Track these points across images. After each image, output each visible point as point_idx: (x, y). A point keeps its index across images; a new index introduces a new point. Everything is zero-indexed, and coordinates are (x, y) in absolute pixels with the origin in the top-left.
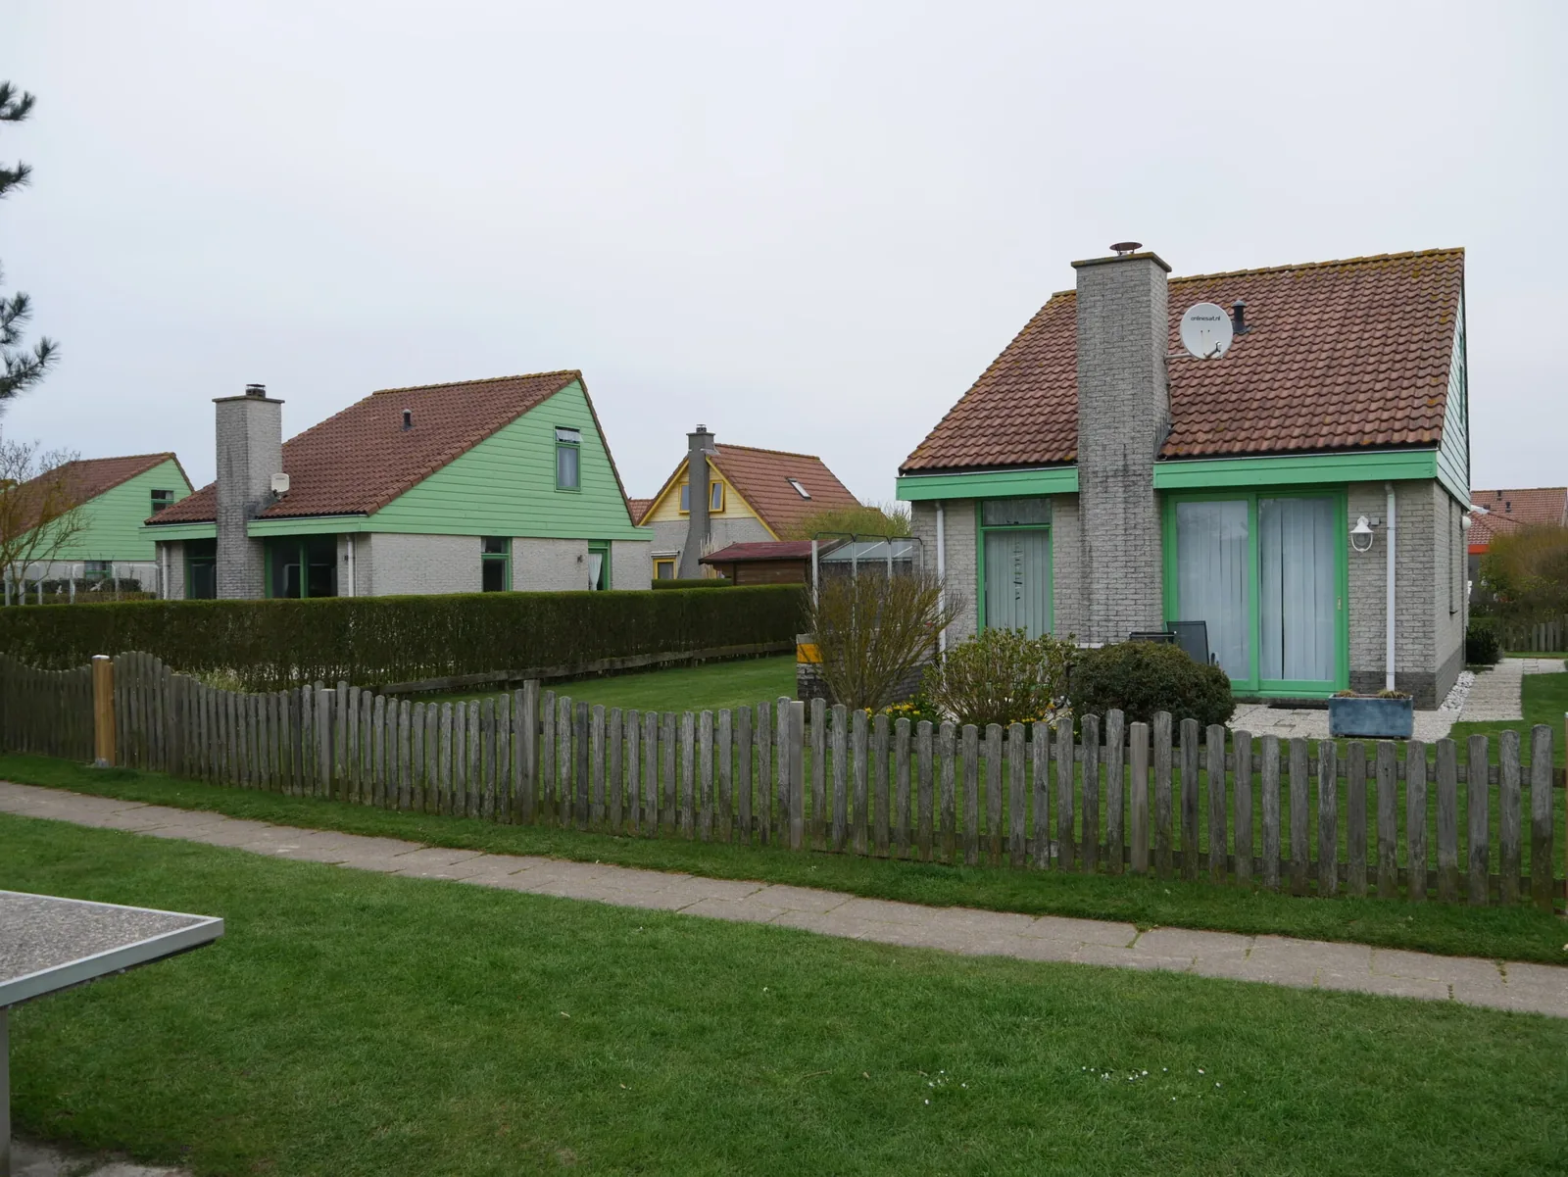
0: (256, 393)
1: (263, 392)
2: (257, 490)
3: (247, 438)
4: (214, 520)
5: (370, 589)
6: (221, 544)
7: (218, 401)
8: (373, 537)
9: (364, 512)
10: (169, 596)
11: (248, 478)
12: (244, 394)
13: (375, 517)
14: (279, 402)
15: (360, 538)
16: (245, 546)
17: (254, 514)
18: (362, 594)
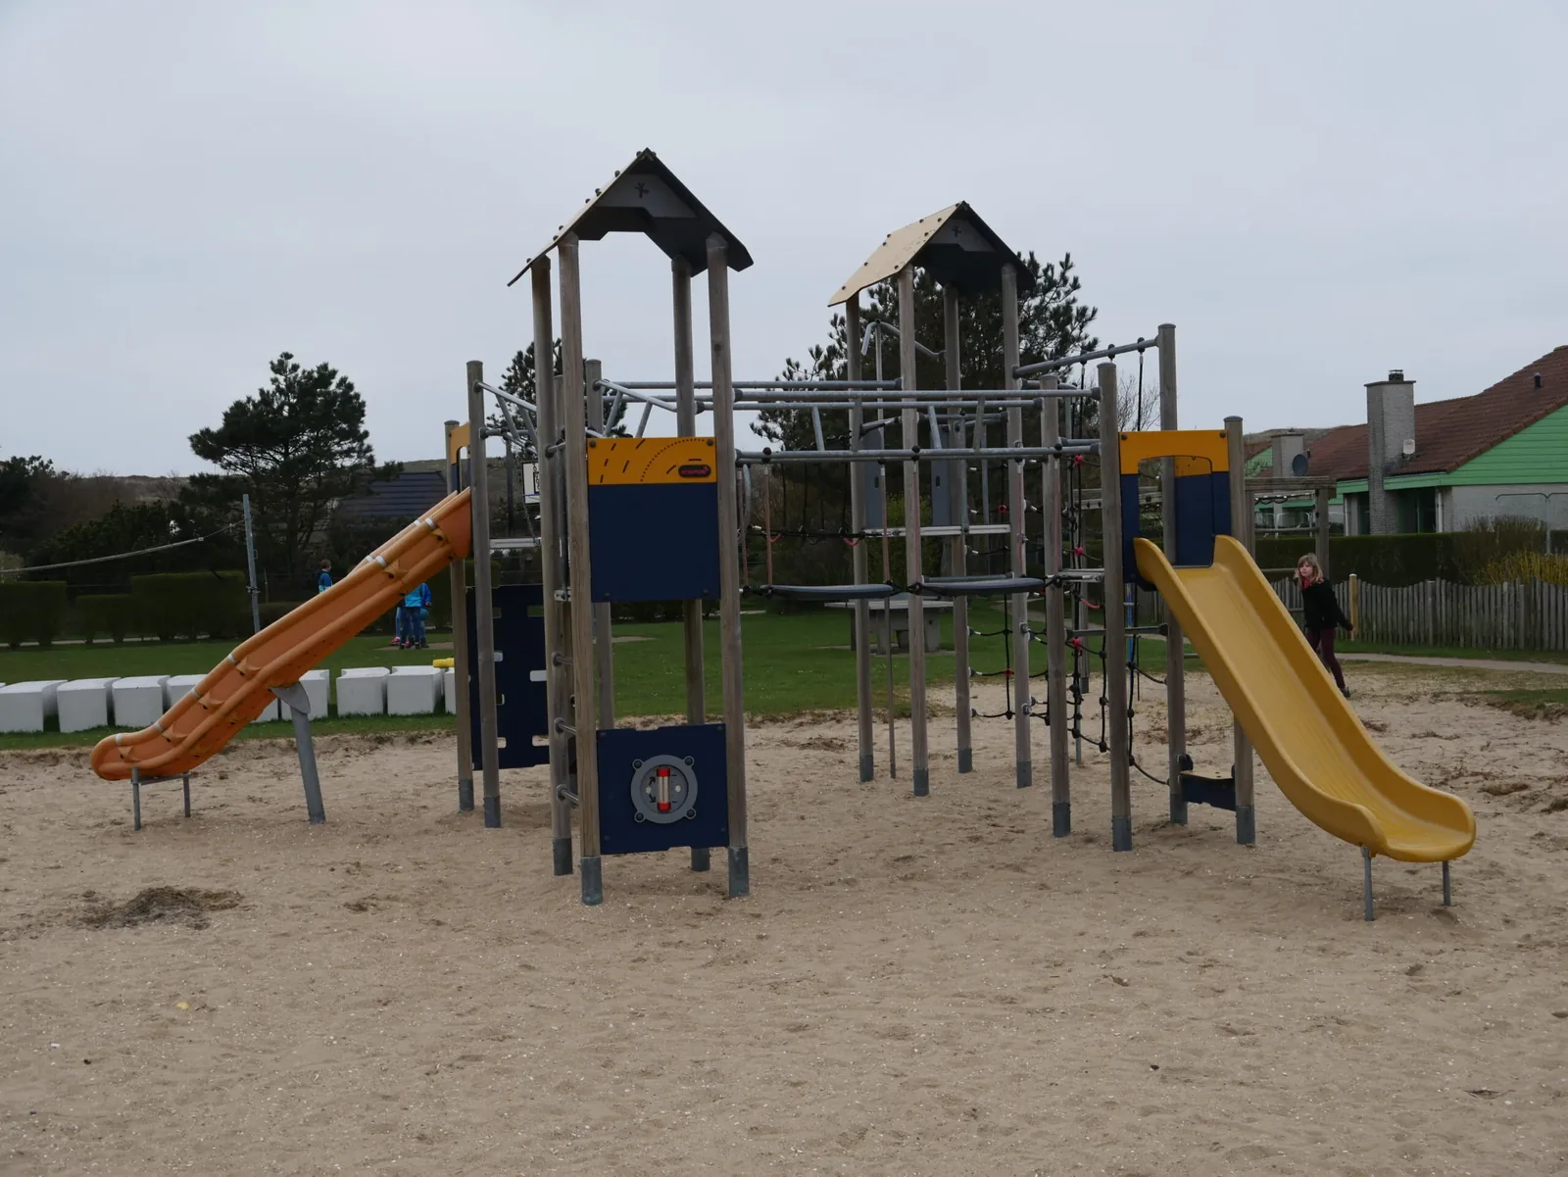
0: (1396, 378)
1: (1402, 376)
2: (1392, 454)
3: (1383, 414)
4: (1367, 477)
5: (1452, 528)
6: (1371, 495)
7: (1368, 386)
8: (1454, 489)
9: (1445, 470)
10: (1350, 531)
11: (1384, 446)
12: (1387, 379)
13: (1455, 474)
14: (1411, 383)
15: (1446, 489)
16: (1383, 496)
17: (1390, 472)
18: (1448, 530)
